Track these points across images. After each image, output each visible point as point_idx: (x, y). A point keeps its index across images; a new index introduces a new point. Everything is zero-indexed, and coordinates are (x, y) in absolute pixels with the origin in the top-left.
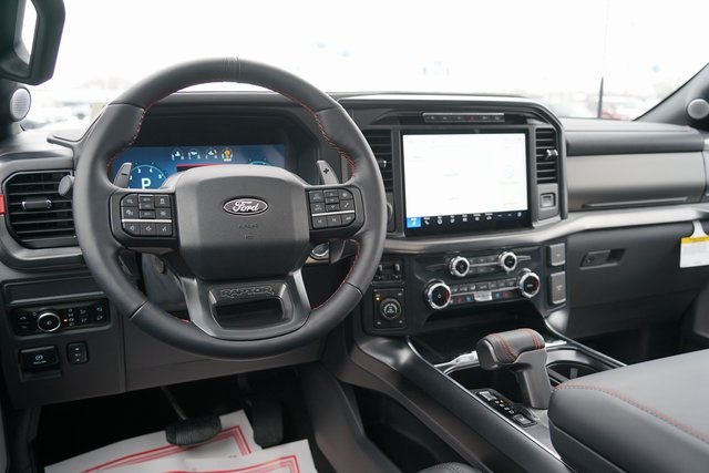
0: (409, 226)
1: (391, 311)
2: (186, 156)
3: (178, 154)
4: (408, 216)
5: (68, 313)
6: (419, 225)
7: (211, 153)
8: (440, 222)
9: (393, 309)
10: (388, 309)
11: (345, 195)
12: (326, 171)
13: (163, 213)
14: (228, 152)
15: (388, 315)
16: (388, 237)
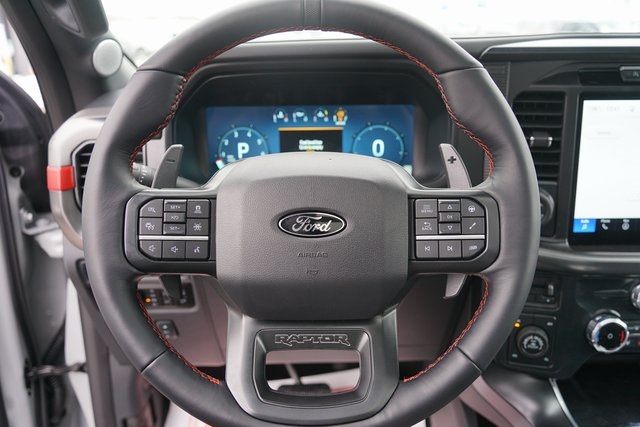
0: (576, 229)
1: (533, 345)
2: (291, 118)
3: (281, 115)
4: (576, 216)
5: (150, 293)
6: (592, 229)
7: (320, 114)
8: (625, 227)
9: (537, 344)
10: (529, 342)
11: (472, 209)
12: (452, 160)
13: (197, 227)
14: (341, 113)
15: (529, 350)
16: (542, 245)
